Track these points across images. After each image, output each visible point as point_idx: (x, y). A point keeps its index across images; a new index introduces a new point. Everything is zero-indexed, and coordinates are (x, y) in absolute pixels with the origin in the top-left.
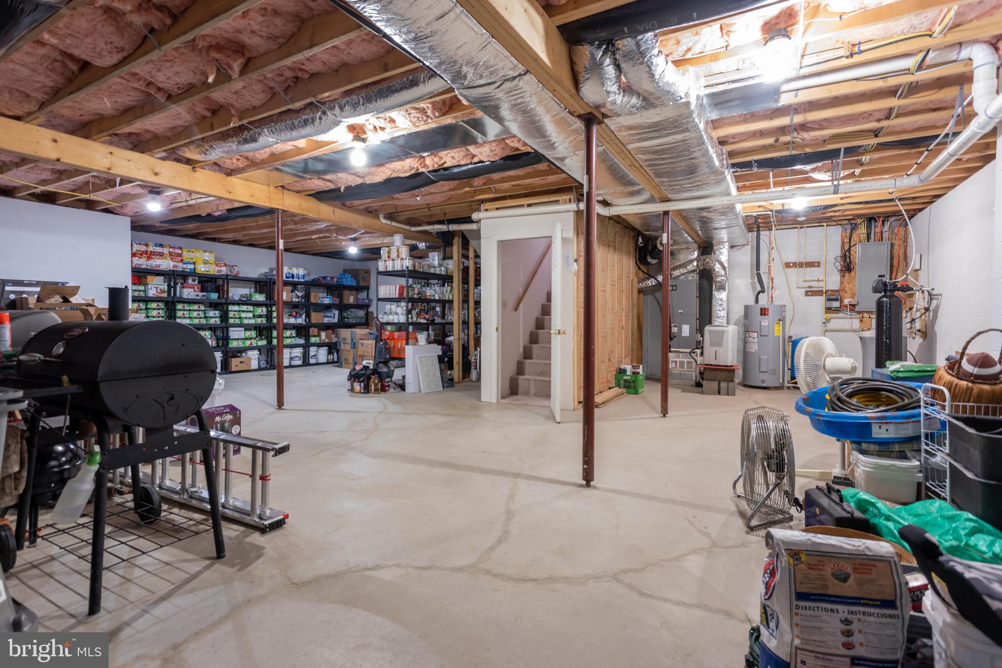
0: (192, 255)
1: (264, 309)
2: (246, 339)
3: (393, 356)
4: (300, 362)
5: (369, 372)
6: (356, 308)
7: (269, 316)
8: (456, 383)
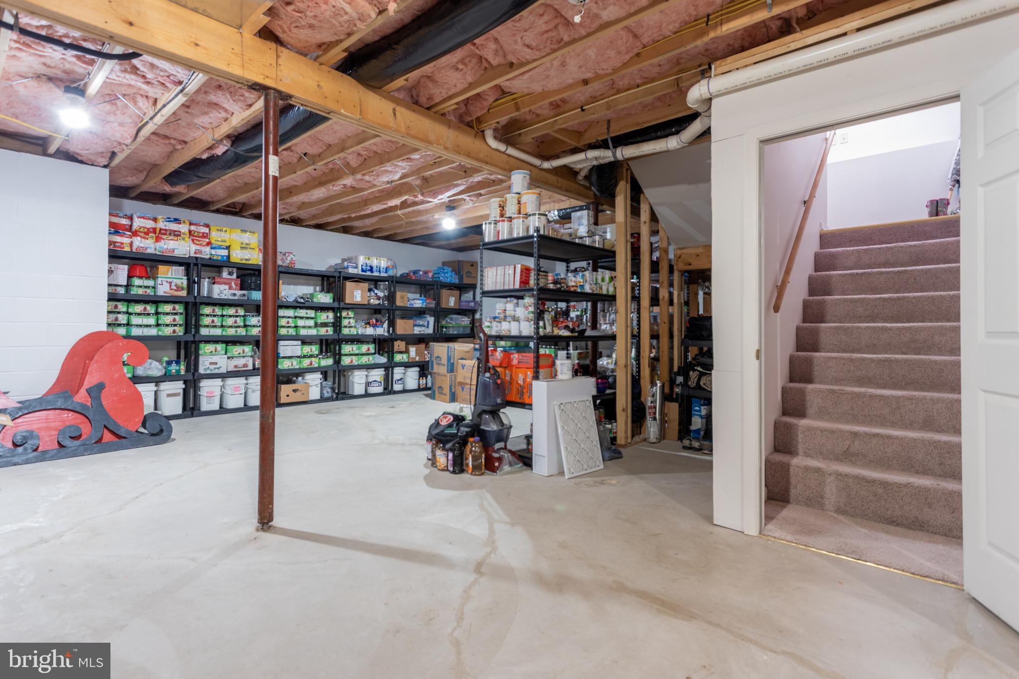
0: (225, 236)
1: (331, 315)
2: (305, 357)
3: (509, 398)
4: (380, 389)
5: (464, 430)
6: (459, 314)
7: (337, 325)
8: (624, 446)
